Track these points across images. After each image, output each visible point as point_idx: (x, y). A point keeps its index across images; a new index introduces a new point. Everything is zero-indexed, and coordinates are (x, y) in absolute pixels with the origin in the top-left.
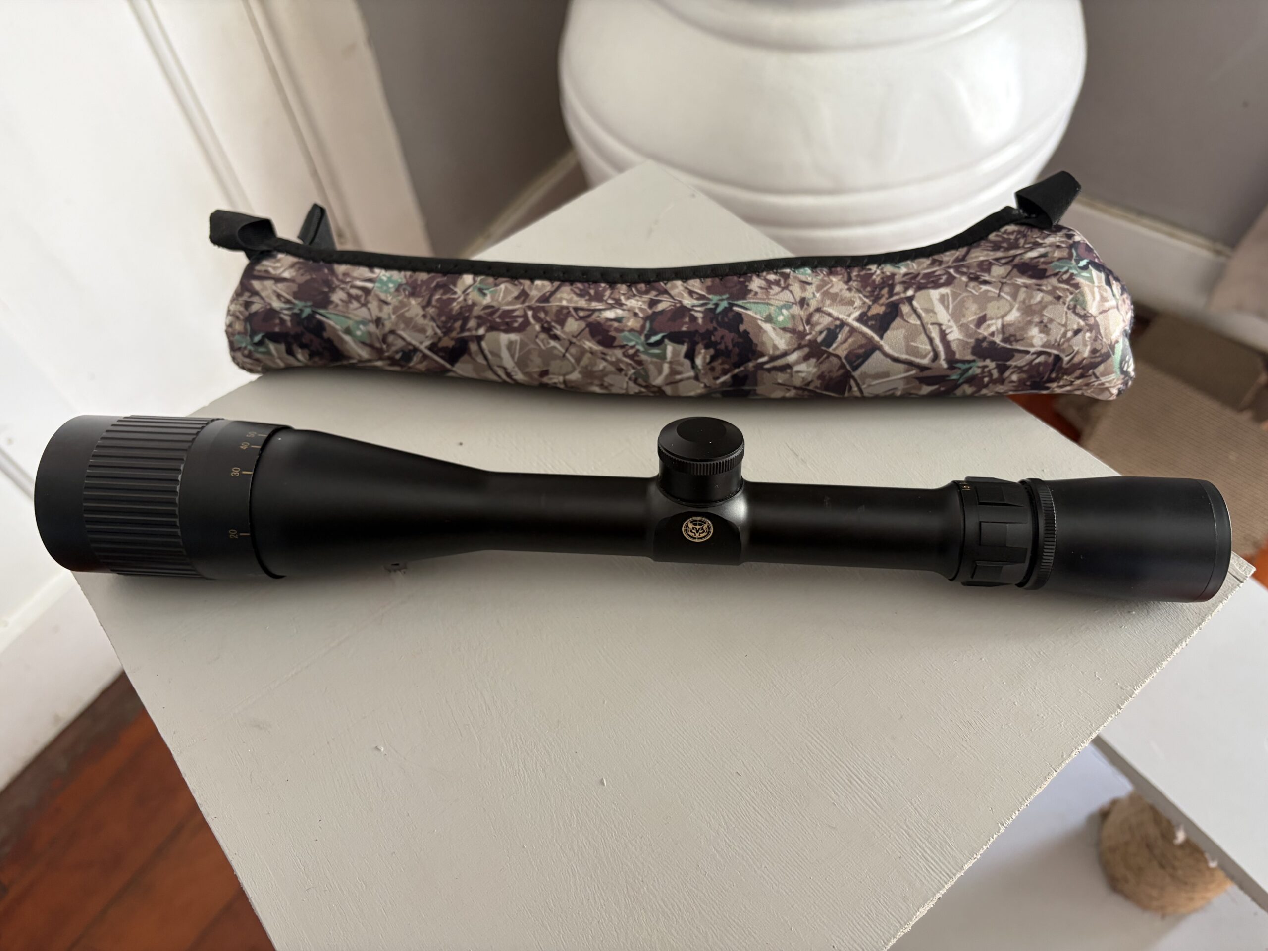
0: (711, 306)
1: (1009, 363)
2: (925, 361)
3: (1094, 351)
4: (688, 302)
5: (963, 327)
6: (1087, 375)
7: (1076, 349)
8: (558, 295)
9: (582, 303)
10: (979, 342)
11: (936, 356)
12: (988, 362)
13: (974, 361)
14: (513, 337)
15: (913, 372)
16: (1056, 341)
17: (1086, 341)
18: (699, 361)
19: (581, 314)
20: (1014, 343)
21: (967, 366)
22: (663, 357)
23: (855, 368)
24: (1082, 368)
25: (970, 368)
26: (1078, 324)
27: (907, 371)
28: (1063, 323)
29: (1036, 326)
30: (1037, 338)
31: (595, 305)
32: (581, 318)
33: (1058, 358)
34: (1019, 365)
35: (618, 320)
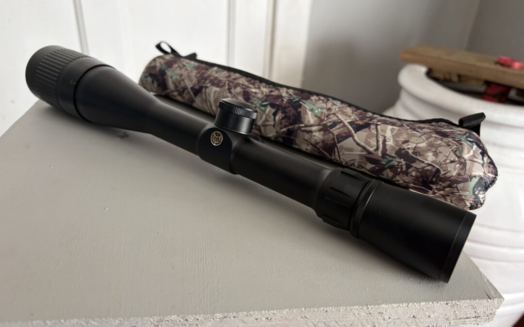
0: (292, 99)
1: (412, 164)
2: (372, 150)
3: (459, 174)
4: (284, 94)
5: (395, 141)
6: (453, 186)
7: (449, 169)
8: (240, 79)
9: (246, 83)
10: (400, 150)
11: (377, 149)
12: (402, 160)
13: (395, 157)
14: (218, 89)
15: (364, 153)
16: (440, 162)
17: (456, 168)
18: (277, 118)
19: (244, 87)
20: (418, 156)
21: (391, 159)
22: (264, 111)
23: (339, 142)
24: (450, 181)
25: (392, 160)
26: (455, 158)
27: (362, 152)
28: (447, 155)
29: (432, 152)
30: (430, 157)
31: (251, 86)
32: (243, 88)
33: (438, 171)
34: (418, 167)
35: (255, 93)
